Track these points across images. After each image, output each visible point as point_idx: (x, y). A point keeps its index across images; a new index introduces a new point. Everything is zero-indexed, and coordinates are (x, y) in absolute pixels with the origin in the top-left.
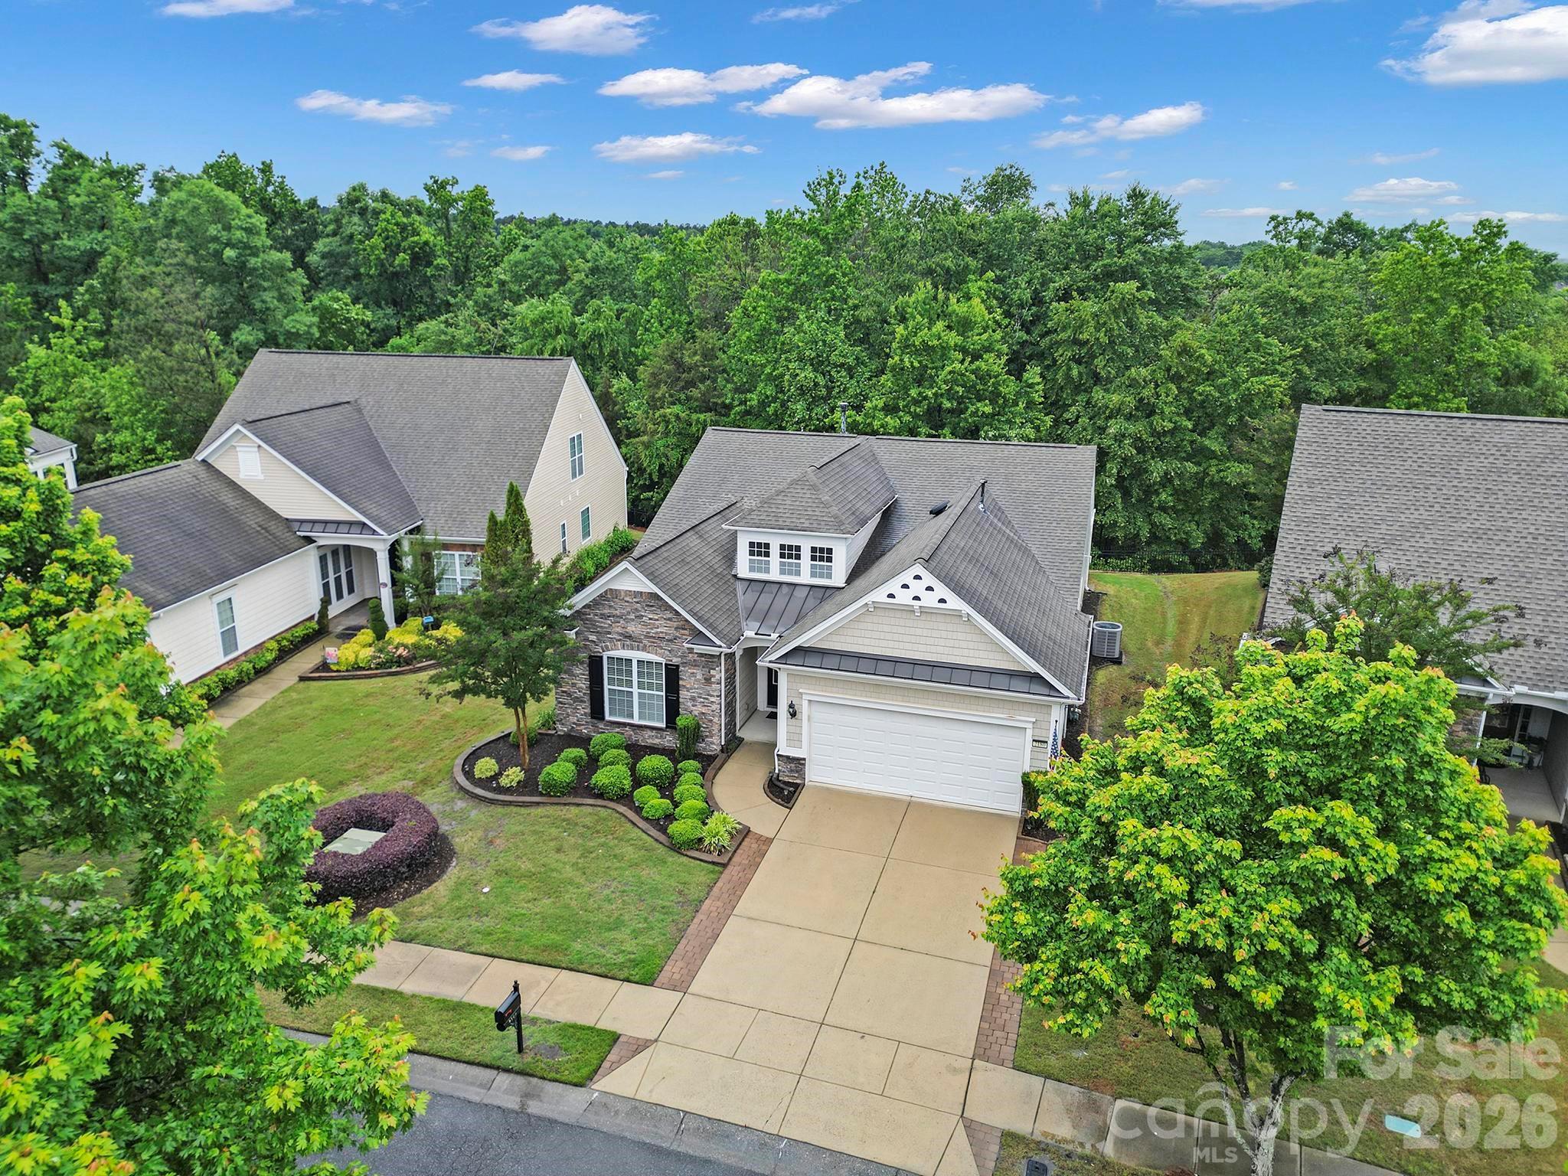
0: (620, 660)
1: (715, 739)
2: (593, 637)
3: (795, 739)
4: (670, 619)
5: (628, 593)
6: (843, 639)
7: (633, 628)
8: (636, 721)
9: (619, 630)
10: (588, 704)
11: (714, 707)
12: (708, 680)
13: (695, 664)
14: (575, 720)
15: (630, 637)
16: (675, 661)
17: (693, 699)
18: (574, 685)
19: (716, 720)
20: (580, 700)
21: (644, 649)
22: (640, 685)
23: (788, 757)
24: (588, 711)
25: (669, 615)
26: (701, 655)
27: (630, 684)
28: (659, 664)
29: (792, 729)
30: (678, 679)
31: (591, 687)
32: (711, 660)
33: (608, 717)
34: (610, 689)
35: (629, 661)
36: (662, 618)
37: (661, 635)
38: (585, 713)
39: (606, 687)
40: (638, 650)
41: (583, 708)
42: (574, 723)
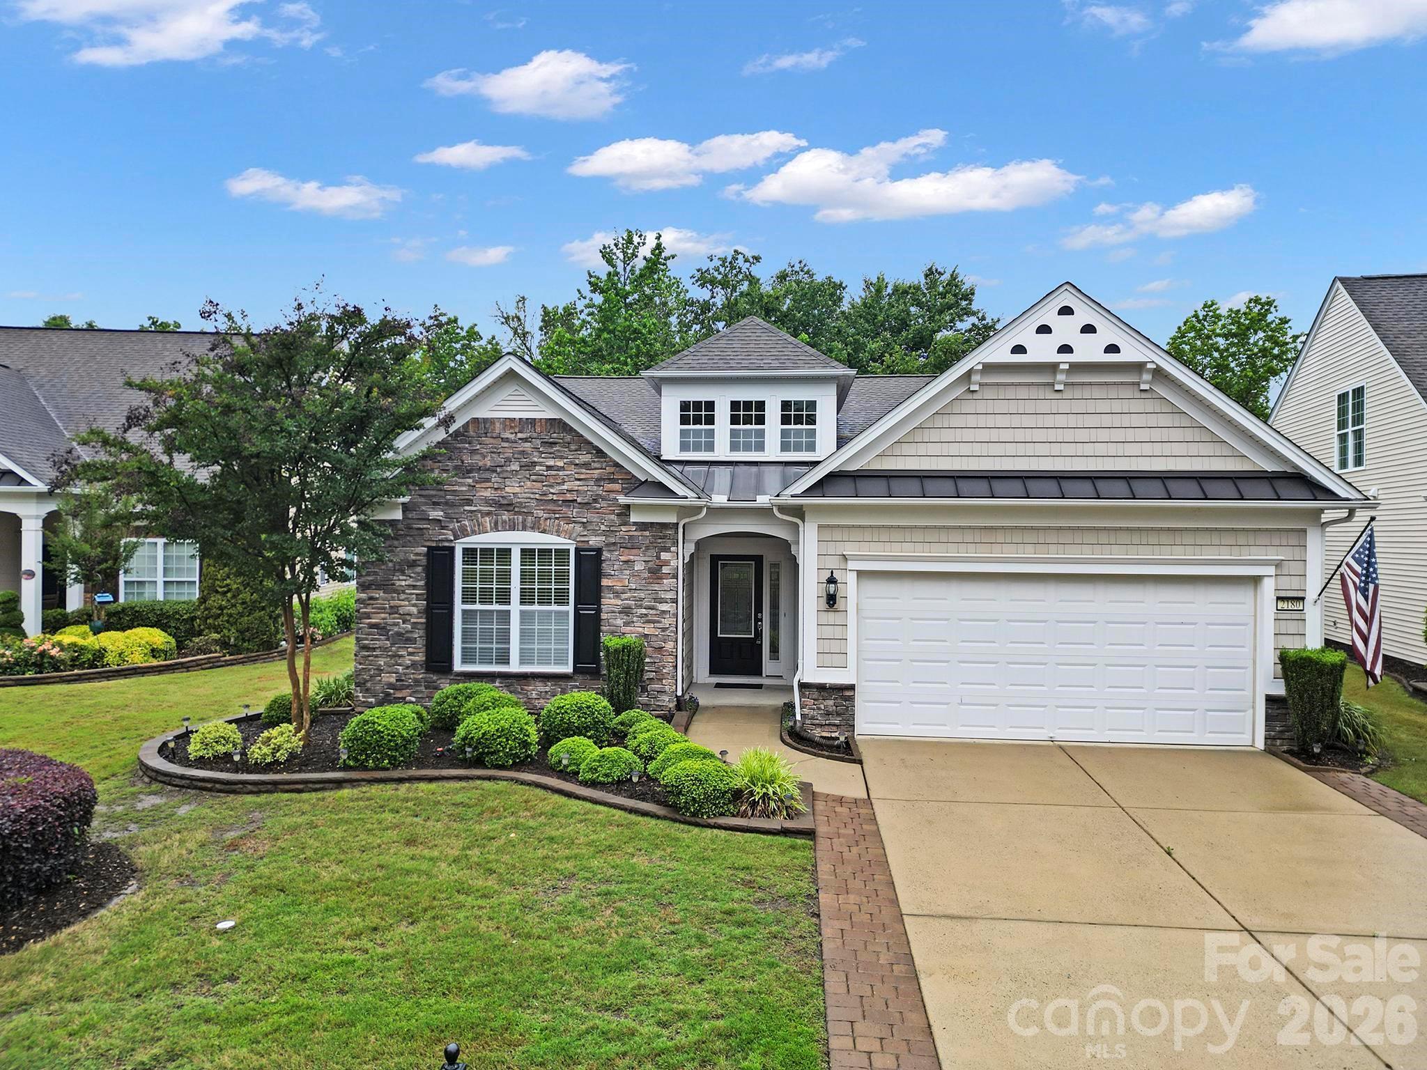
0: (487, 553)
1: (667, 684)
2: (437, 514)
3: (832, 653)
4: (586, 465)
5: (509, 423)
6: (922, 449)
7: (513, 489)
8: (515, 667)
9: (488, 494)
10: (420, 643)
11: (666, 622)
12: (655, 573)
13: (631, 545)
14: (393, 679)
15: (509, 506)
16: (594, 541)
17: (626, 611)
18: (394, 610)
19: (669, 646)
20: (403, 639)
21: (536, 527)
22: (526, 598)
23: (821, 688)
24: (420, 658)
25: (585, 458)
26: (643, 526)
27: (504, 597)
28: (562, 554)
29: (828, 632)
30: (598, 574)
31: (428, 612)
32: (662, 534)
33: (458, 666)
34: (464, 612)
35: (505, 554)
36: (572, 463)
37: (569, 497)
38: (414, 665)
39: (459, 607)
40: (524, 529)
41: (410, 654)
42: (391, 686)
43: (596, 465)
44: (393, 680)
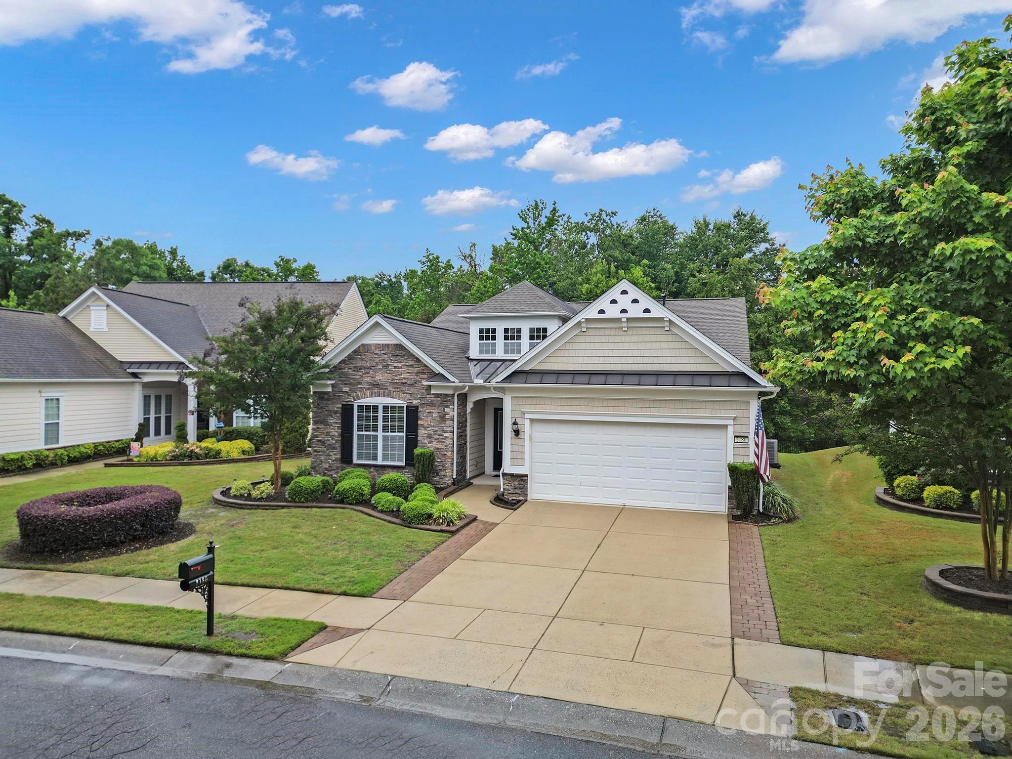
34: (358, 435)
35: (376, 408)
36: (405, 365)
37: (404, 381)
38: (336, 459)
39: (356, 433)
40: (384, 396)
41: (335, 454)
42: (326, 469)
43: (415, 366)
44: (327, 467)
